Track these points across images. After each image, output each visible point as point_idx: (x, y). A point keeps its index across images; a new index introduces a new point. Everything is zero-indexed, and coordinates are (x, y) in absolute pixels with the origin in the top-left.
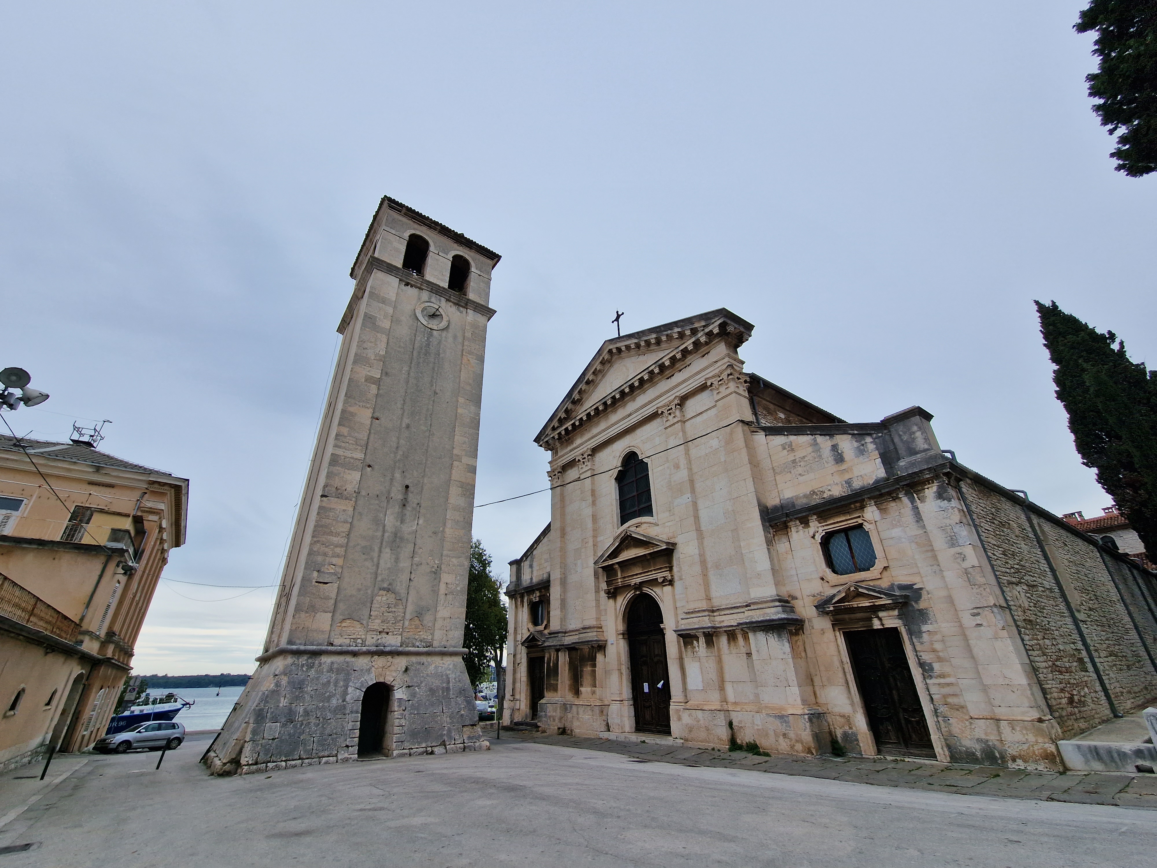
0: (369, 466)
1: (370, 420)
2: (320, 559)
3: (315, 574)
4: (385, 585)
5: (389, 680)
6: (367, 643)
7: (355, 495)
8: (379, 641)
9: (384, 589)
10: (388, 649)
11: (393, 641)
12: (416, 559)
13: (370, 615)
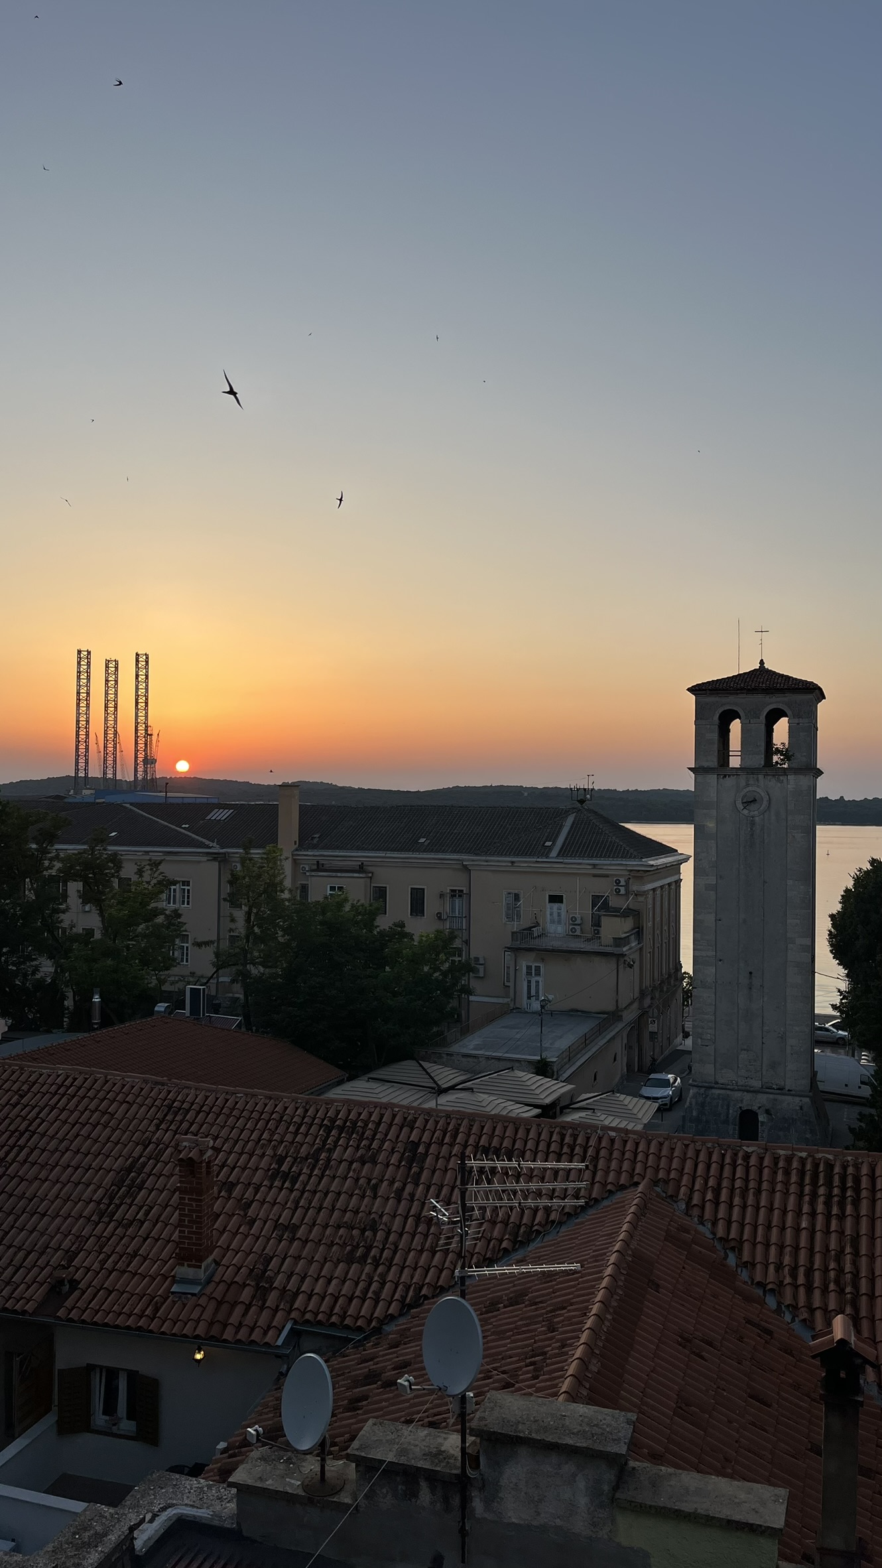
0: (720, 960)
1: (714, 923)
2: (700, 1030)
3: (699, 1040)
4: (745, 1047)
5: (755, 1108)
6: (739, 1084)
7: (714, 985)
8: (747, 1083)
9: (745, 1050)
10: (752, 1089)
11: (757, 1084)
12: (766, 1028)
13: (738, 1067)
